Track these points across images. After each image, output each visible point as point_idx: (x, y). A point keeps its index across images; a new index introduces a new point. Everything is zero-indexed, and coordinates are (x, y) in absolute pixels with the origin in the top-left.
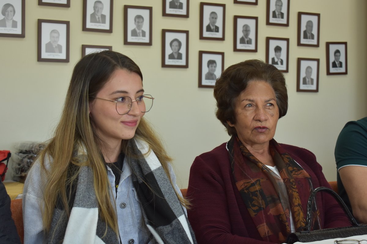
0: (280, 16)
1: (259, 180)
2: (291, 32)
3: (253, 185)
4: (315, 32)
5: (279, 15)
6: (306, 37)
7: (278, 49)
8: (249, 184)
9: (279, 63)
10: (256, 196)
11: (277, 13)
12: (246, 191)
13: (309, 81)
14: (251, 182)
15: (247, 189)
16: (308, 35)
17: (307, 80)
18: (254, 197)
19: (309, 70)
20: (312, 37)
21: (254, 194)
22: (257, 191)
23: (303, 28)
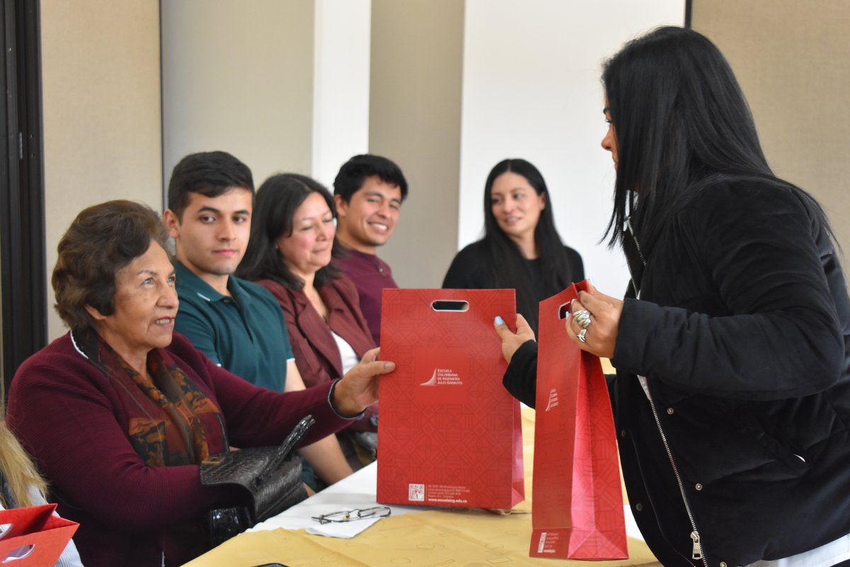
1: (163, 424)
3: (154, 430)
8: (148, 429)
10: (155, 450)
12: (141, 440)
14: (151, 426)
15: (142, 437)
18: (152, 453)
21: (153, 447)
22: (158, 442)
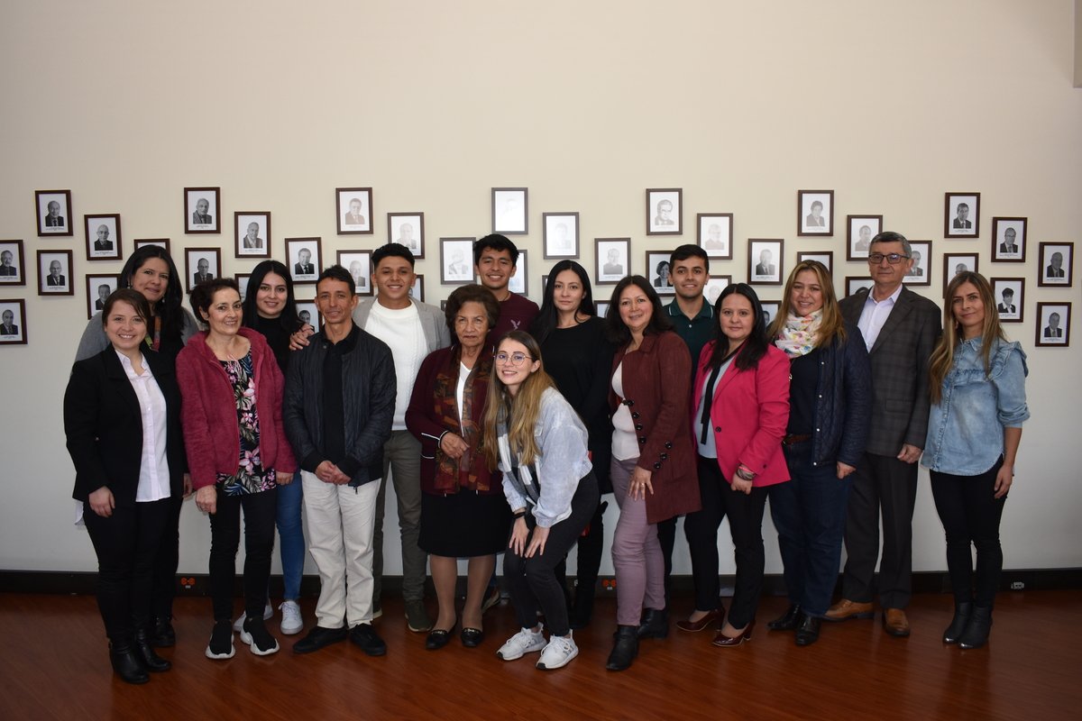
0: (1012, 250)
2: (1029, 270)
4: (1065, 267)
5: (1010, 247)
6: (1050, 274)
7: (1008, 293)
9: (1009, 310)
11: (1007, 246)
13: (1054, 332)
16: (1055, 271)
17: (1052, 331)
19: (1056, 318)
20: (1061, 274)
23: (1047, 263)
